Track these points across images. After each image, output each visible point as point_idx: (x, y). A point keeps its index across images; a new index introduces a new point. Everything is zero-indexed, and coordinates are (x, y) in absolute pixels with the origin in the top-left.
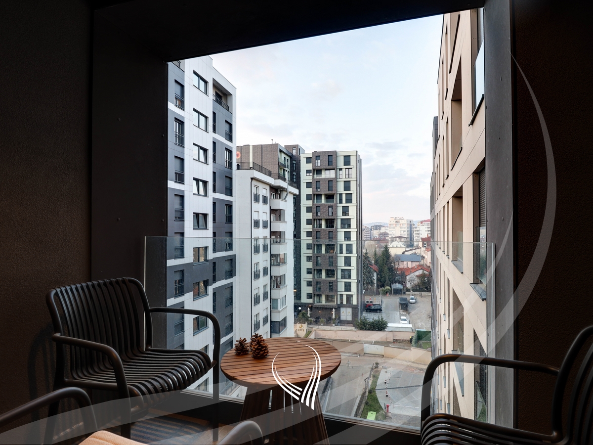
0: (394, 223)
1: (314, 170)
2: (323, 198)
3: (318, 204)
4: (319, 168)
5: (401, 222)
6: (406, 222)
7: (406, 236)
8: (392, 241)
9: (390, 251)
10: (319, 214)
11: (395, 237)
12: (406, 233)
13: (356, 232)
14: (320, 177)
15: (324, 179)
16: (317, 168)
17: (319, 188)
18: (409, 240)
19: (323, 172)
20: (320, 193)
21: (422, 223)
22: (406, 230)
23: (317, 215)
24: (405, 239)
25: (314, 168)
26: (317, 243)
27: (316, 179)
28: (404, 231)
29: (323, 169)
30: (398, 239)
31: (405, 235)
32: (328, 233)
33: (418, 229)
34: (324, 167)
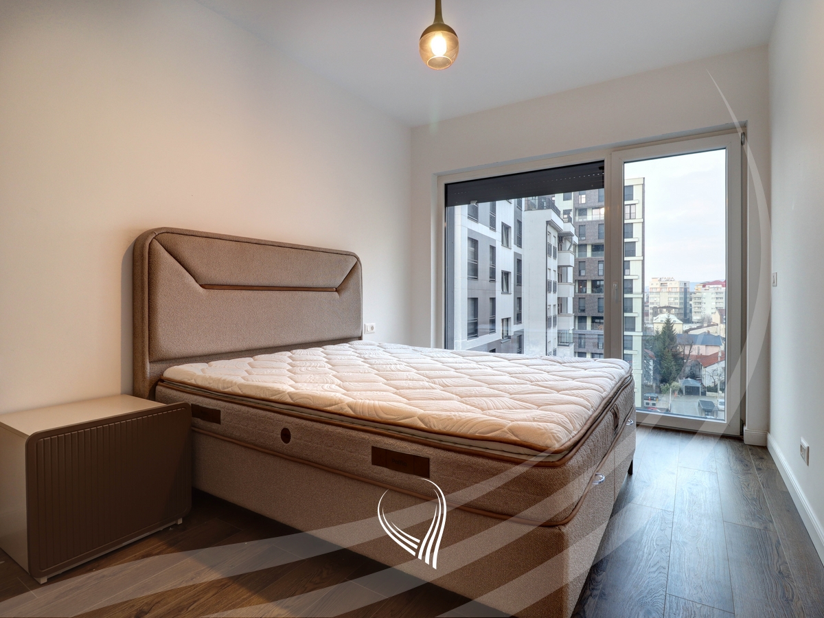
0: (659, 286)
1: (576, 209)
2: (589, 249)
3: (582, 259)
4: (584, 207)
5: (669, 285)
6: (677, 285)
7: (678, 306)
8: (655, 314)
9: (674, 328)
10: (583, 273)
11: (660, 308)
12: (678, 301)
13: (641, 300)
14: (585, 220)
15: (592, 222)
16: (580, 206)
17: (584, 235)
18: (683, 312)
19: (589, 212)
20: (584, 242)
21: (704, 286)
22: (678, 296)
23: (580, 275)
24: (677, 310)
25: (577, 206)
26: (580, 314)
27: (580, 222)
28: (676, 298)
29: (589, 208)
30: (665, 310)
31: (676, 303)
32: (597, 300)
33: (698, 295)
34: (593, 205)
